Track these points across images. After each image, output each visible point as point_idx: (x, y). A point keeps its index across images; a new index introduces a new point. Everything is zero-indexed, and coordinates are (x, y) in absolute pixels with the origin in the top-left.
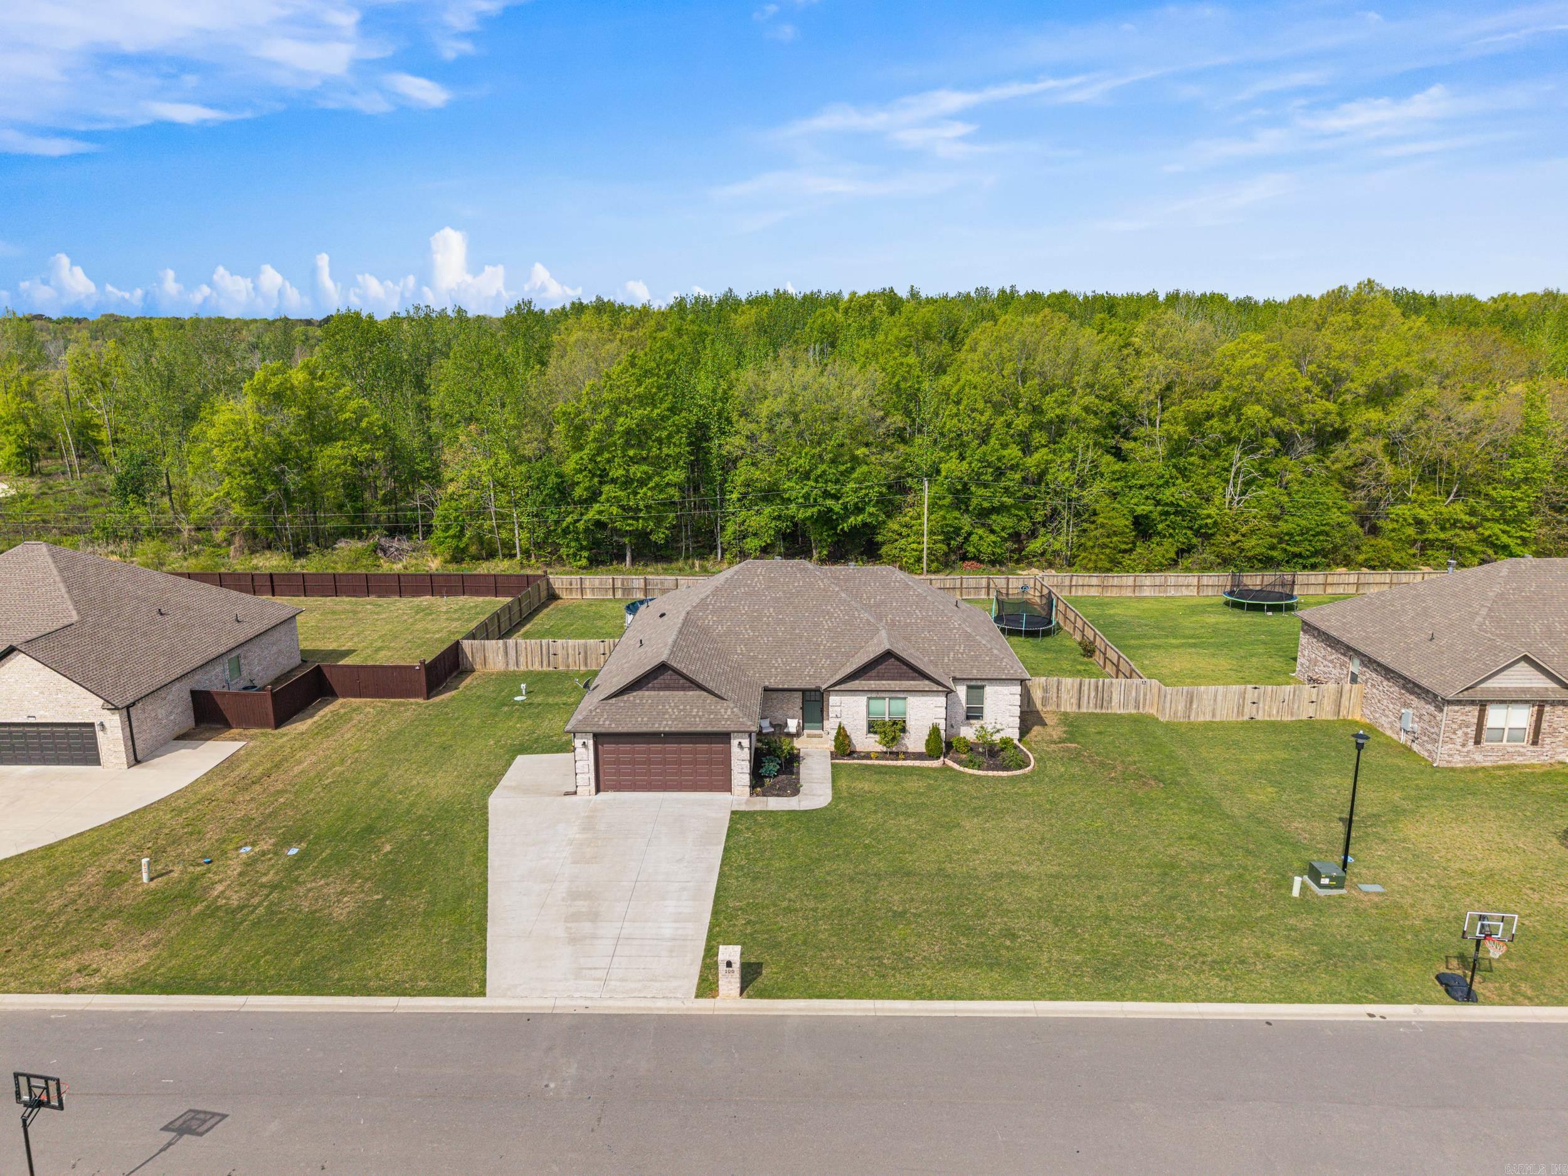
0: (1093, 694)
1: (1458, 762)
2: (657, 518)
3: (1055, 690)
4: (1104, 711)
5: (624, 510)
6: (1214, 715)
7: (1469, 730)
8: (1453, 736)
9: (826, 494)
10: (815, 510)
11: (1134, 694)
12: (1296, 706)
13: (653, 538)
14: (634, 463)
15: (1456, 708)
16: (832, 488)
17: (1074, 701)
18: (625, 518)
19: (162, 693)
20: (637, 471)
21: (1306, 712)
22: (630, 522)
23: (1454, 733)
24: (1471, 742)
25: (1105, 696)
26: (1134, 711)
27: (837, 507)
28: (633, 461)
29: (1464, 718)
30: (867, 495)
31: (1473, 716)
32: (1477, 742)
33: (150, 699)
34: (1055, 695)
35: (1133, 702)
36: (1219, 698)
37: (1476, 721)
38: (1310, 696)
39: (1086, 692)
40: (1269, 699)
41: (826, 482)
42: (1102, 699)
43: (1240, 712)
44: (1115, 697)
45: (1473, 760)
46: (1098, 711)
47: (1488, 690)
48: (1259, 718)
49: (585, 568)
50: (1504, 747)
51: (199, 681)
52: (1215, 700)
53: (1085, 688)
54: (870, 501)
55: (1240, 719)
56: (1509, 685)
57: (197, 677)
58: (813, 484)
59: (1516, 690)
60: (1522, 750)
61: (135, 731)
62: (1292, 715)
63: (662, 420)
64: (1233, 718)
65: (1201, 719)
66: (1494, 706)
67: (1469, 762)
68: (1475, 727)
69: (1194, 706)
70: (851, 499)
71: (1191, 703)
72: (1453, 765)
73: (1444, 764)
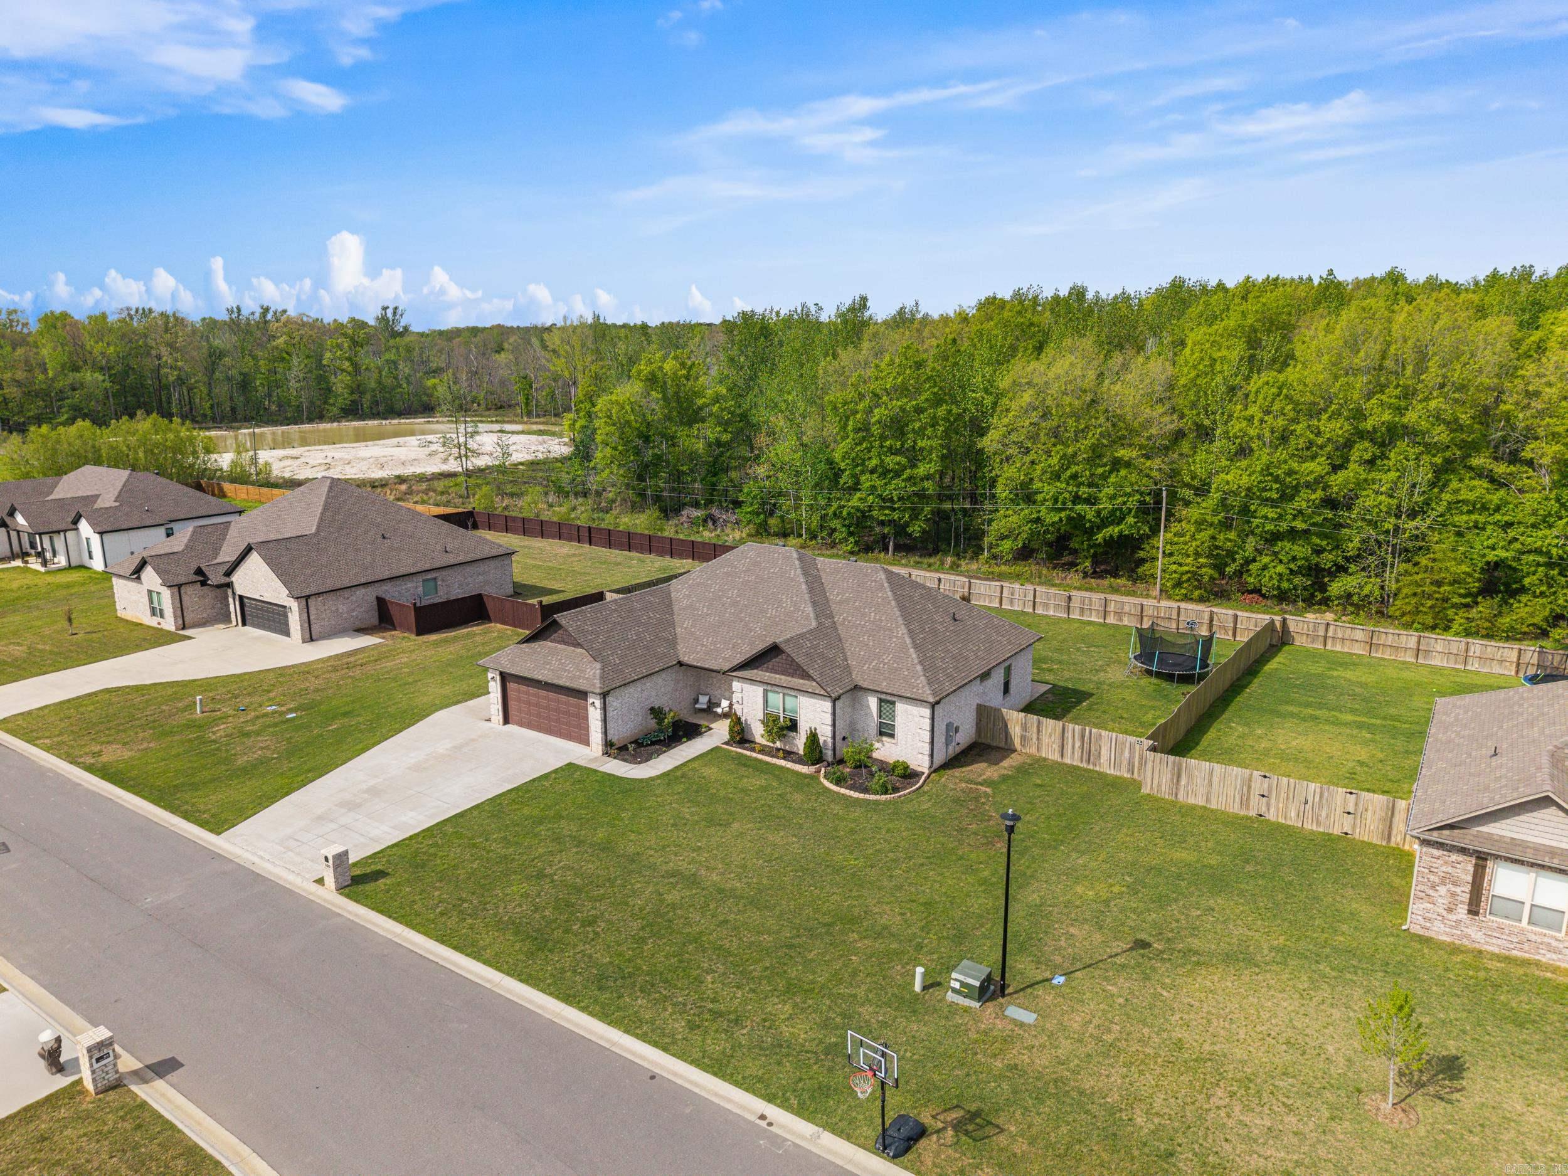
0: (1078, 744)
1: (1440, 932)
2: (913, 509)
3: (1035, 730)
4: (1091, 767)
5: (884, 500)
6: (1208, 800)
7: (1458, 890)
8: (1431, 892)
9: (1077, 499)
10: (1063, 514)
11: (1127, 754)
12: (1324, 814)
13: (910, 530)
14: (892, 454)
15: (1436, 852)
16: (1084, 491)
17: (1056, 746)
18: (882, 508)
19: (346, 593)
20: (891, 461)
21: (1339, 825)
22: (887, 512)
23: (1433, 887)
24: (1462, 911)
25: (1093, 749)
26: (1127, 775)
27: (1090, 514)
28: (892, 451)
29: (1450, 870)
30: (1125, 503)
31: (1465, 871)
32: (1474, 911)
33: (331, 596)
34: (1035, 736)
35: (1125, 764)
36: (1216, 779)
37: (1470, 879)
38: (1345, 803)
39: (1070, 740)
40: (1283, 795)
41: (1079, 486)
42: (1089, 752)
43: (1245, 802)
44: (1104, 752)
45: (1468, 936)
46: (1084, 765)
47: (1489, 837)
48: (1272, 816)
49: (852, 553)
50: (1522, 931)
51: (385, 591)
52: (1210, 781)
53: (1069, 735)
54: (1130, 510)
55: (1243, 813)
56: (1529, 839)
57: (384, 588)
58: (1064, 485)
59: (1537, 848)
60: (1554, 943)
61: (312, 618)
62: (1318, 823)
63: (915, 411)
64: (1235, 808)
65: (1192, 801)
66: (1503, 863)
67: (1460, 938)
68: (1468, 888)
69: (1183, 782)
70: (1105, 505)
71: (1179, 776)
72: (1431, 934)
73: (1416, 929)
